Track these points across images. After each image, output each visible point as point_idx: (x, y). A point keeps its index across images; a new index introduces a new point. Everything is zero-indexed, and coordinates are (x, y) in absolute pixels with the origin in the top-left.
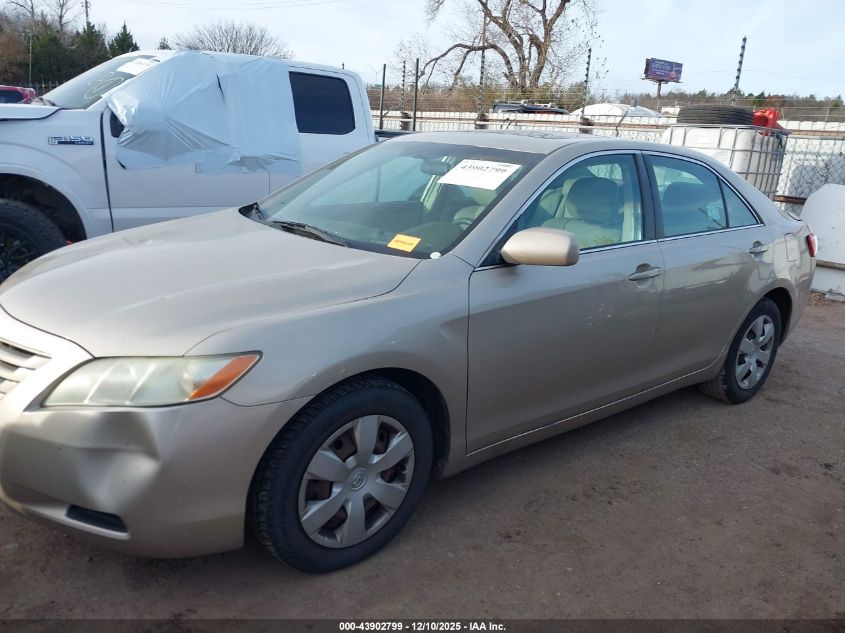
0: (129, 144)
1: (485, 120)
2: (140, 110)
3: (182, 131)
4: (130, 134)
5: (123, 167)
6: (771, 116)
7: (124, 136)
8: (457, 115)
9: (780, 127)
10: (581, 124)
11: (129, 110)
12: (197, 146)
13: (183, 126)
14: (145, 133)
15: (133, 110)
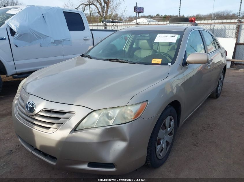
0: (18, 38)
1: (106, 25)
2: (20, 26)
3: (34, 32)
4: (18, 35)
5: (17, 46)
6: (194, 20)
7: (16, 36)
8: (97, 24)
9: (195, 22)
10: (136, 25)
11: (16, 27)
12: (40, 38)
13: (35, 31)
14: (23, 34)
15: (18, 26)
